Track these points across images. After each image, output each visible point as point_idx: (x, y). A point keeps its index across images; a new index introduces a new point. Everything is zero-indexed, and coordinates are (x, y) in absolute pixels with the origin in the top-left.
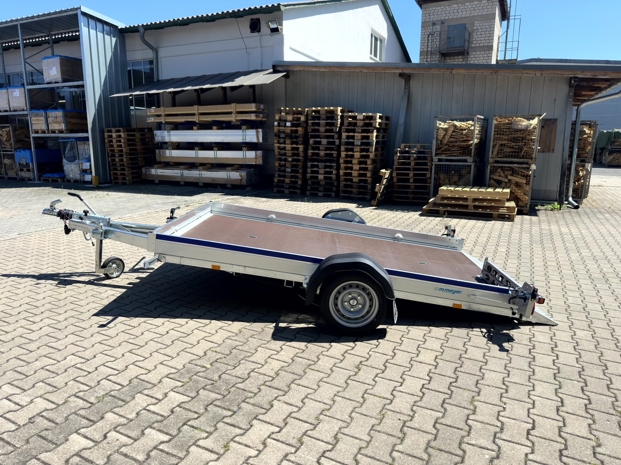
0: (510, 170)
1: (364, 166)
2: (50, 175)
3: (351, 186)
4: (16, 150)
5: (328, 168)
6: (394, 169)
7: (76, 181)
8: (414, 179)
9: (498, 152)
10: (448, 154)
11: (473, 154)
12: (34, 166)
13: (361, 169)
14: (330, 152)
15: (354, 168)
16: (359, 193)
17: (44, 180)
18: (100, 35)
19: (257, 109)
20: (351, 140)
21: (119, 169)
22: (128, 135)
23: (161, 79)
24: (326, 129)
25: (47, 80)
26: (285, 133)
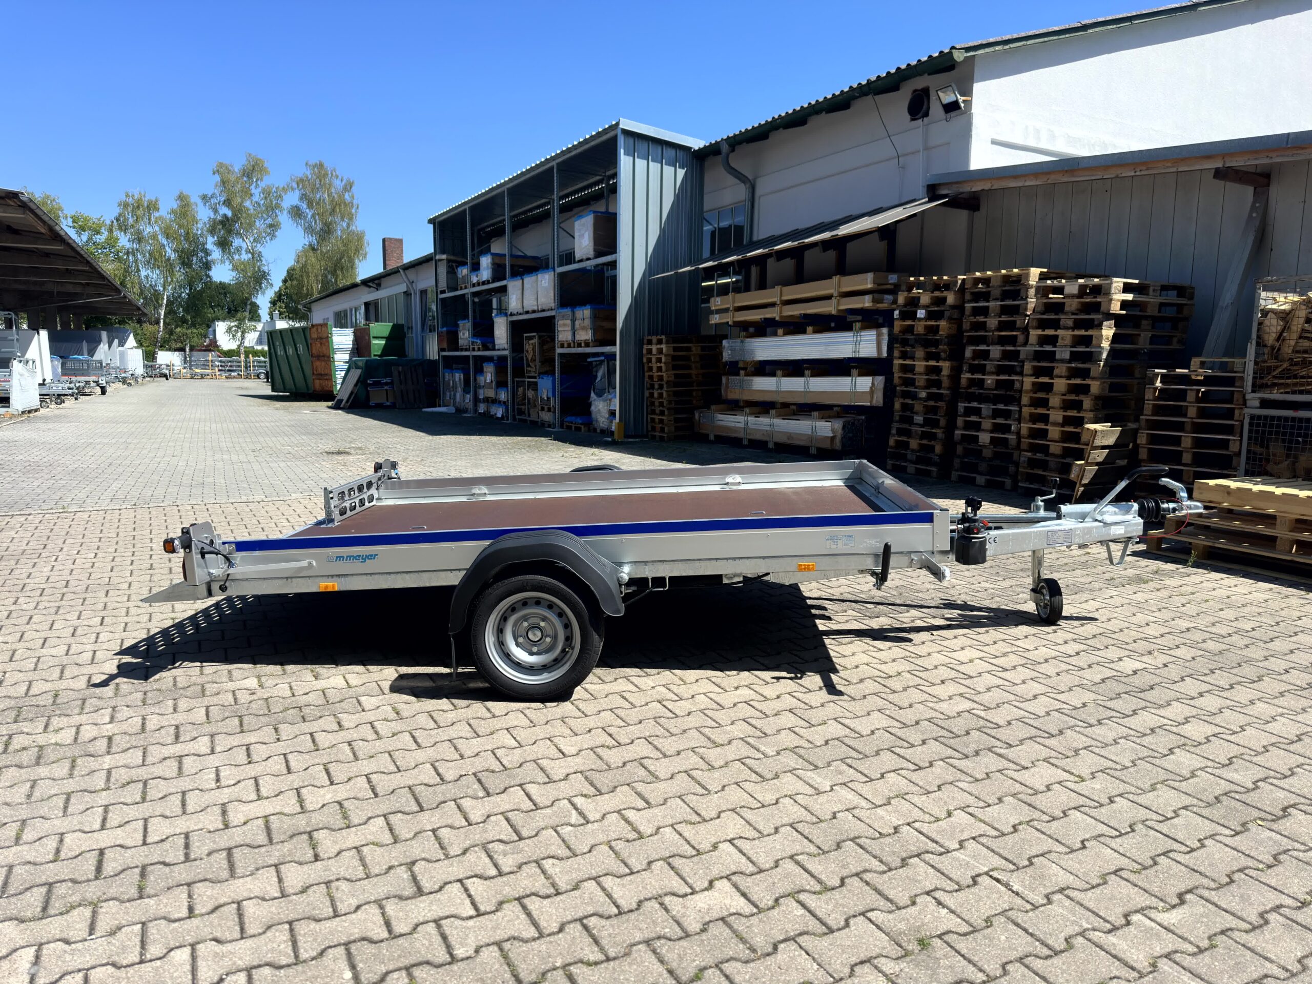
2: (573, 418)
3: (1044, 465)
4: (540, 374)
5: (1000, 416)
6: (1143, 424)
7: (603, 431)
8: (1194, 455)
10: (1287, 385)
12: (556, 402)
14: (1006, 377)
15: (1052, 419)
17: (569, 428)
18: (655, 167)
19: (879, 285)
20: (1048, 348)
21: (657, 411)
22: (675, 349)
23: (755, 238)
24: (1000, 322)
25: (578, 255)
26: (913, 334)
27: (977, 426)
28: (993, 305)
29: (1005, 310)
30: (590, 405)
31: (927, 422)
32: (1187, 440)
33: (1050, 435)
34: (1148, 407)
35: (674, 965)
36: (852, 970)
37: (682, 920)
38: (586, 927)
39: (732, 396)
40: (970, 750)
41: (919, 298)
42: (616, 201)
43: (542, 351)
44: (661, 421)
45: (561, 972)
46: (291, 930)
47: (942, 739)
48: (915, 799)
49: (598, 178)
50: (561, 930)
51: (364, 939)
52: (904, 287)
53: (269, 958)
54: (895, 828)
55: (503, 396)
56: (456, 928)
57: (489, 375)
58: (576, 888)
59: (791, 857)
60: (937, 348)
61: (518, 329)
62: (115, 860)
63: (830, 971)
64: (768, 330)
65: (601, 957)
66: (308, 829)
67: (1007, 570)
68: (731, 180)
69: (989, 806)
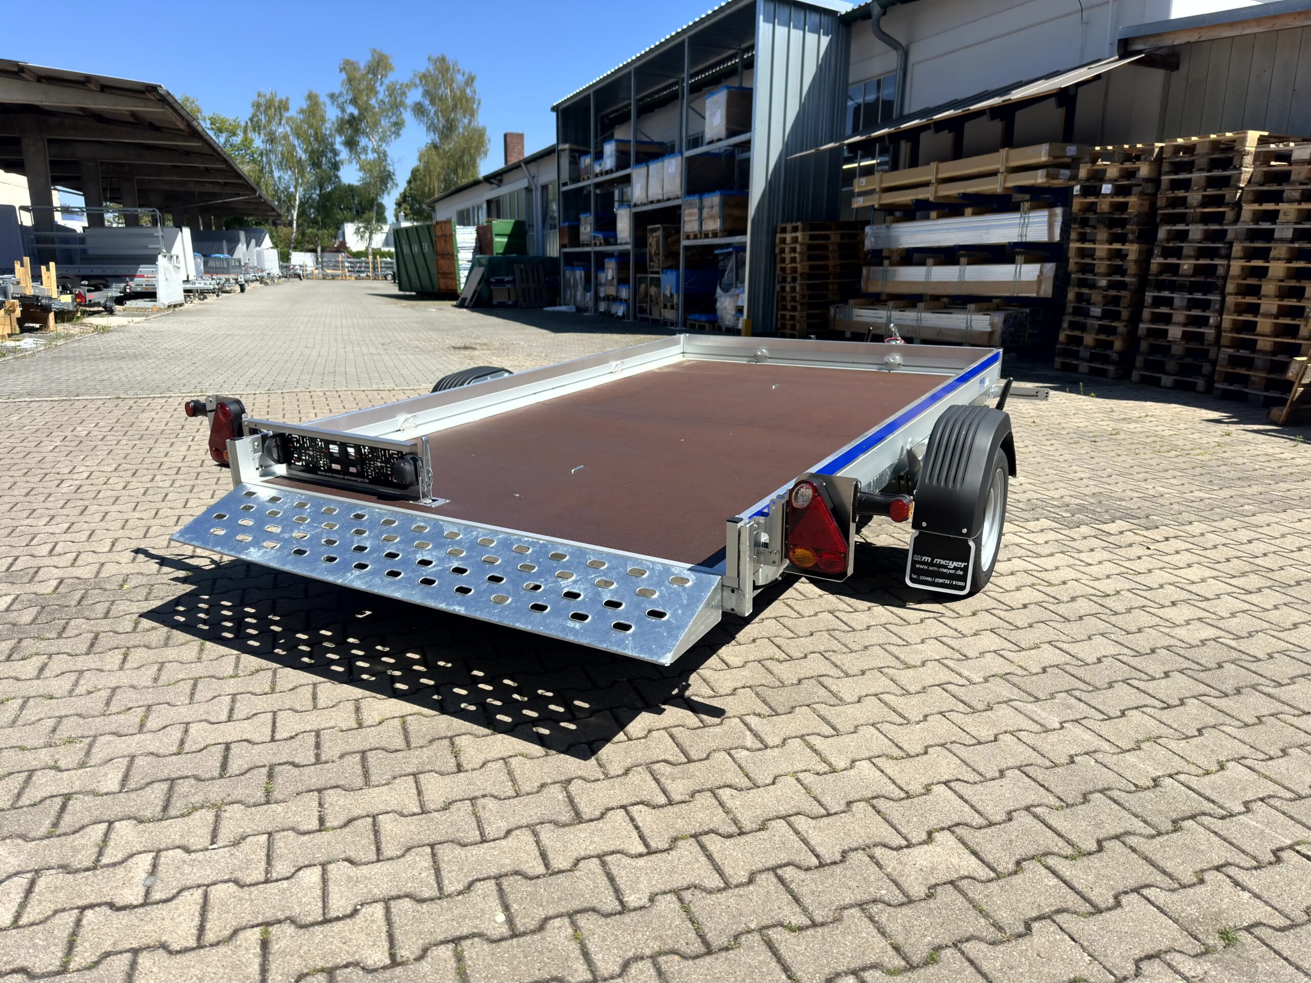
2: (697, 316)
3: (1248, 363)
4: (663, 269)
5: (1196, 307)
7: (728, 329)
14: (1208, 262)
15: (1263, 309)
16: (1269, 384)
18: (796, 34)
19: (1055, 157)
20: (1265, 226)
21: (789, 307)
22: (812, 237)
23: (906, 112)
24: (1204, 196)
25: (708, 136)
26: (1095, 213)
27: (1167, 319)
28: (1197, 176)
29: (1211, 182)
30: (715, 301)
31: (1106, 315)
33: (1259, 329)
35: (900, 939)
36: (1138, 968)
37: (901, 880)
38: (781, 880)
39: (873, 289)
40: (1228, 687)
41: (1105, 171)
42: (752, 76)
43: (666, 245)
44: (793, 318)
45: (757, 937)
46: (434, 855)
47: (1190, 672)
48: (1172, 745)
49: (731, 52)
50: (751, 881)
51: (517, 873)
52: (1088, 159)
53: (409, 887)
54: (1154, 780)
55: (624, 293)
56: (625, 867)
57: (610, 271)
58: (762, 827)
59: (1027, 809)
60: (1123, 227)
61: (641, 220)
62: (241, 757)
63: (1109, 965)
64: (918, 214)
65: (805, 921)
66: (450, 734)
67: (1221, 479)
68: (880, 46)
69: (1271, 758)
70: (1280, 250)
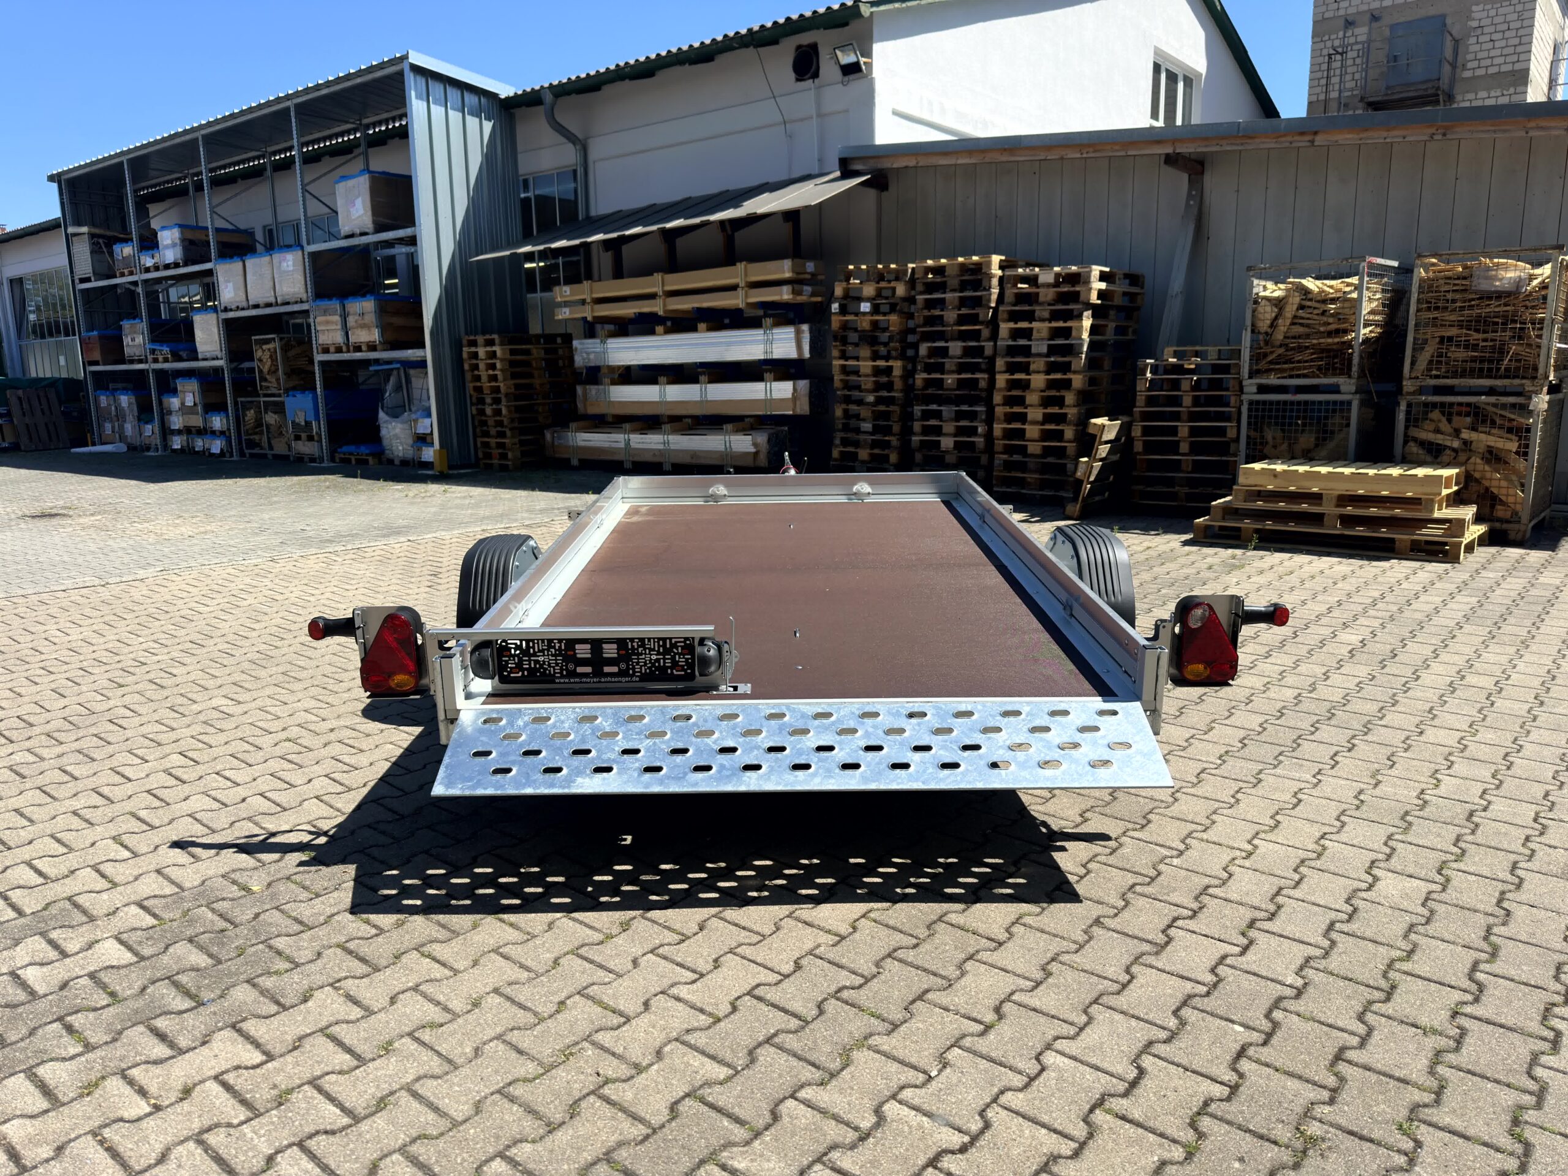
0: (1468, 414)
1: (1055, 410)
2: (351, 448)
3: (1022, 467)
4: (287, 391)
5: (964, 419)
6: (1137, 416)
7: (405, 463)
8: (1192, 444)
9: (1430, 362)
10: (1284, 370)
11: (1355, 369)
12: (320, 428)
13: (1048, 418)
14: (969, 376)
15: (1030, 417)
16: (1043, 485)
17: (343, 460)
18: (455, 116)
19: (797, 274)
20: (1022, 342)
21: (493, 431)
22: (513, 352)
23: (594, 215)
24: (959, 315)
25: (345, 228)
26: (855, 331)
27: (938, 431)
28: (948, 296)
29: (963, 302)
30: (378, 429)
31: (876, 430)
32: (1183, 429)
33: (1028, 435)
34: (1140, 399)
39: (592, 410)
41: (860, 289)
43: (288, 360)
44: (501, 445)
49: (347, 126)
52: (841, 277)
55: (217, 422)
57: (189, 394)
60: (886, 346)
61: (240, 329)
68: (555, 137)
70: (1038, 364)
